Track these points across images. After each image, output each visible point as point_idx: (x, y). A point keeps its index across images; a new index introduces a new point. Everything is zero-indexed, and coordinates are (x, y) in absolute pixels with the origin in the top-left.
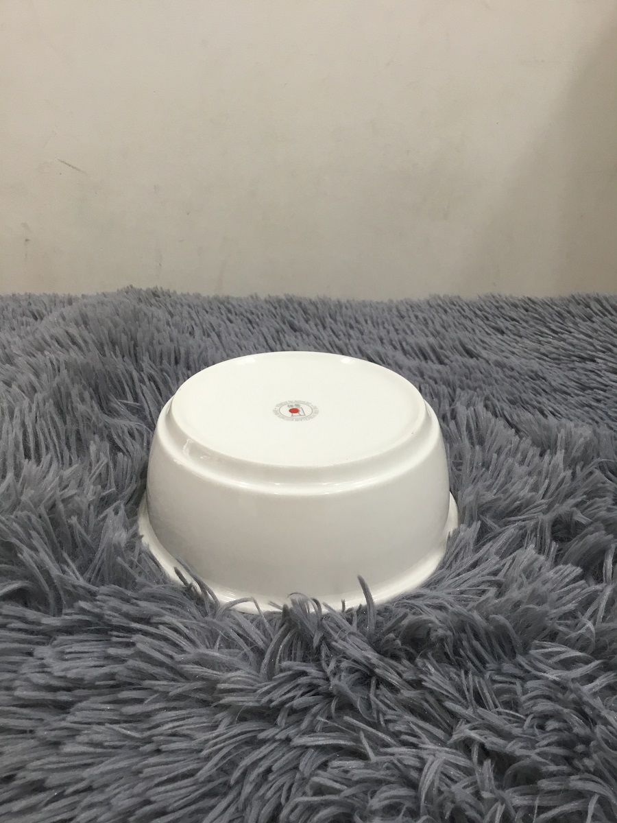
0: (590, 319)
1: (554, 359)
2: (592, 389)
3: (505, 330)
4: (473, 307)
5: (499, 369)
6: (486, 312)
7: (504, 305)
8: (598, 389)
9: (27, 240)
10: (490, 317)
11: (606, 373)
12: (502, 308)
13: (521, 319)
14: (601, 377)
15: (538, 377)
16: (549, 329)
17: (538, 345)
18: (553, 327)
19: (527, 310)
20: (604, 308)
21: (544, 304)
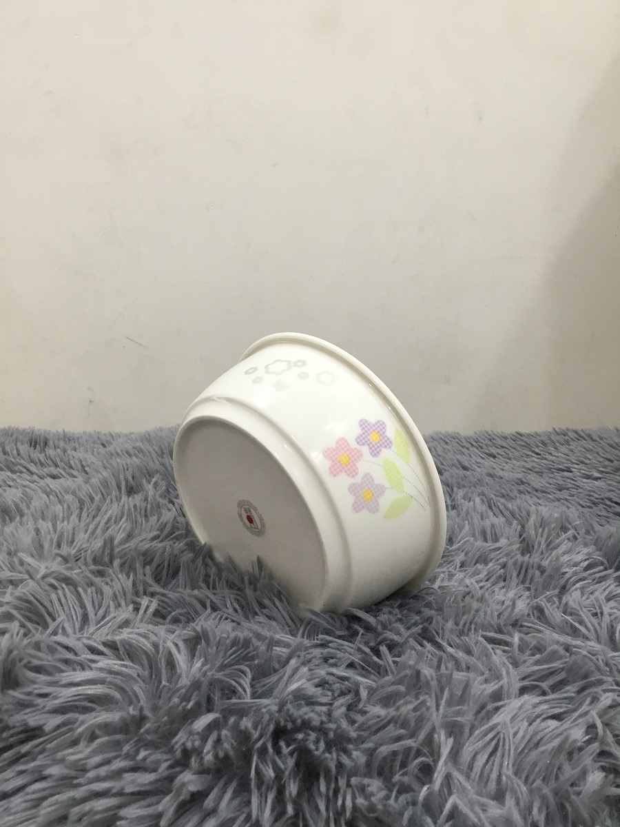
0: (567, 442)
1: (536, 472)
2: (568, 489)
3: (497, 455)
4: (469, 439)
5: (491, 478)
6: (480, 442)
7: (496, 438)
8: (572, 488)
9: (91, 401)
10: (485, 447)
11: (581, 479)
12: (494, 439)
13: (511, 447)
14: (576, 481)
15: (523, 483)
16: (534, 452)
17: (523, 463)
18: (537, 450)
19: (514, 441)
20: (579, 436)
21: (529, 435)
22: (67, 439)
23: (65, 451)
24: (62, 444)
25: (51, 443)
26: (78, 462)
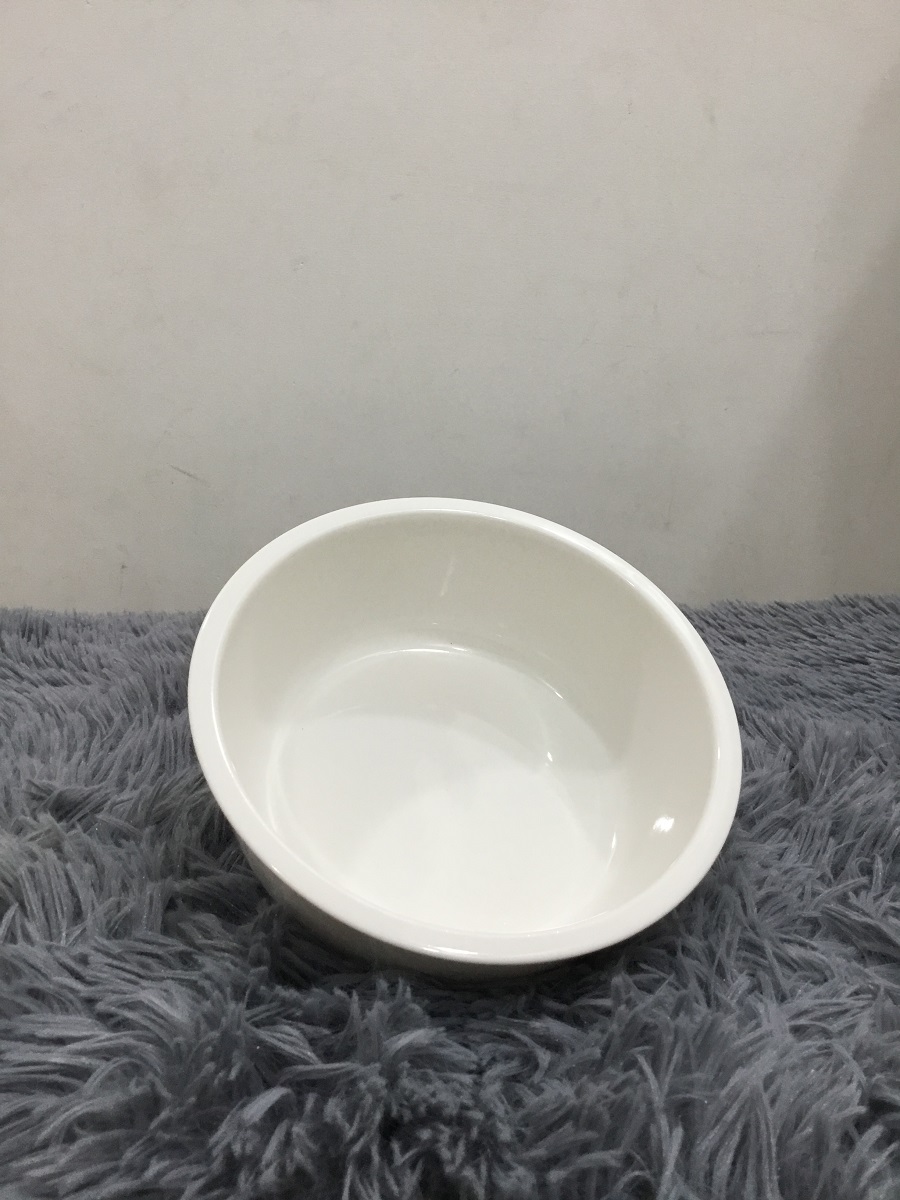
0: (858, 617)
1: (812, 665)
2: (862, 691)
3: (747, 639)
5: (739, 675)
6: (720, 619)
7: (745, 611)
8: (871, 689)
9: (123, 567)
10: (727, 626)
11: (883, 674)
12: (742, 614)
13: (768, 625)
14: (874, 678)
15: (791, 682)
16: (804, 633)
17: (790, 651)
18: (810, 631)
19: (775, 616)
20: (876, 607)
21: (797, 606)
22: (79, 625)
23: (75, 643)
24: (70, 631)
25: (53, 631)
26: (94, 661)
